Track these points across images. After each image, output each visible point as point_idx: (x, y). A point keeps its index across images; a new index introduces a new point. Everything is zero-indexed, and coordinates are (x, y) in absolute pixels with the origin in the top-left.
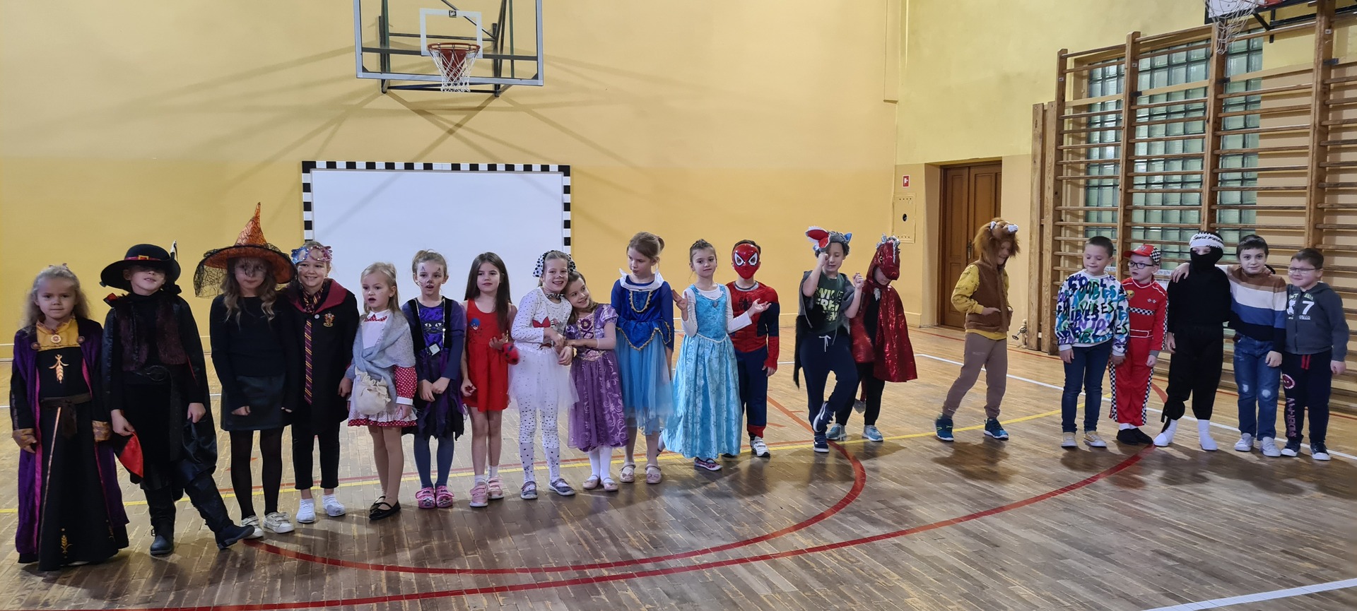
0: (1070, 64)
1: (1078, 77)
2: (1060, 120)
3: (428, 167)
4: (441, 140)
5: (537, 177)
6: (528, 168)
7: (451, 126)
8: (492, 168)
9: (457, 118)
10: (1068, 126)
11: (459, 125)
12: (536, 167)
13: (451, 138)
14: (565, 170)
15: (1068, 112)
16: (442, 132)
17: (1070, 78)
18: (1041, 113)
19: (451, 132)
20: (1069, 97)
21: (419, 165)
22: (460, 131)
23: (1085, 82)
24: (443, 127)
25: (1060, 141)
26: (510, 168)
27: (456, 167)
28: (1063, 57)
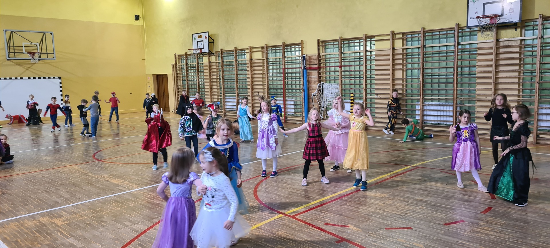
0: (177, 56)
1: (179, 59)
2: (176, 68)
3: (21, 78)
4: (24, 72)
5: (52, 80)
6: (49, 78)
7: (27, 68)
8: (39, 78)
9: (29, 66)
10: (178, 69)
11: (29, 68)
12: (52, 77)
13: (27, 71)
14: (60, 78)
15: (178, 66)
16: (25, 70)
17: (177, 59)
18: (173, 65)
19: (27, 69)
20: (177, 63)
21: (19, 78)
22: (30, 69)
23: (180, 60)
24: (25, 68)
25: (177, 71)
26: (44, 78)
27: (29, 78)
28: (175, 55)
